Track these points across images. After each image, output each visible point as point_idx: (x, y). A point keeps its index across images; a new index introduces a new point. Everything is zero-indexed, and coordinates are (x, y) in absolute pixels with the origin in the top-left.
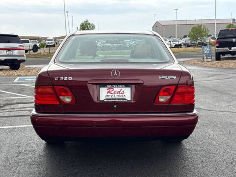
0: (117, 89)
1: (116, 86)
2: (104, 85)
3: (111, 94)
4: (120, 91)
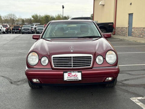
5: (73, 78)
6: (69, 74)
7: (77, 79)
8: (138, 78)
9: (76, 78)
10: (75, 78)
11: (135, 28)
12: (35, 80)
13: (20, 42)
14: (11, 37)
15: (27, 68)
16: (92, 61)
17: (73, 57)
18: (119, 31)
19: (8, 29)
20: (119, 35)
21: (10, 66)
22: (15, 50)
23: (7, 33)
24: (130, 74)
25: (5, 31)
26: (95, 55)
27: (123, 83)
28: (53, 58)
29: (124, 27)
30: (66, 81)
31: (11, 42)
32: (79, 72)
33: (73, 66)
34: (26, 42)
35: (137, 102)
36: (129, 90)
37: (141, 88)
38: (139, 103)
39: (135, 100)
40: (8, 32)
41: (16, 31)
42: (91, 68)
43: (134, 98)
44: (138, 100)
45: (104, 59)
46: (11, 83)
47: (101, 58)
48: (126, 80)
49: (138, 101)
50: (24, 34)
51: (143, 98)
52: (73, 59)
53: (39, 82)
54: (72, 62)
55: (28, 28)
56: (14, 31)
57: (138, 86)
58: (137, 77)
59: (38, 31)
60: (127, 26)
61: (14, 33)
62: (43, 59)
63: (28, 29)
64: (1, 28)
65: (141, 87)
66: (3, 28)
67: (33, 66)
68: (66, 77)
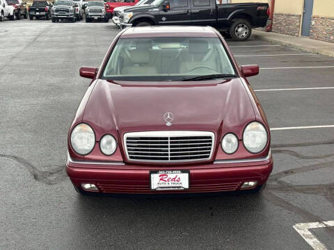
5: (170, 185)
6: (163, 175)
7: (178, 187)
8: (313, 168)
9: (178, 185)
10: (174, 185)
11: (318, 17)
12: (87, 186)
13: (49, 50)
14: (27, 33)
15: (70, 159)
16: (212, 147)
17: (171, 138)
18: (280, 23)
19: (19, 10)
20: (281, 31)
21: (29, 127)
22: (38, 75)
23: (18, 18)
24: (297, 155)
25: (12, 14)
26: (221, 133)
27: (280, 182)
28: (128, 138)
29: (292, 13)
30: (155, 191)
31: (29, 51)
32: (183, 172)
33: (171, 159)
34: (63, 50)
35: (308, 237)
36: (292, 202)
37: (319, 197)
38: (311, 238)
39: (303, 229)
40: (19, 15)
41: (38, 13)
42: (211, 163)
43: (302, 224)
44: (310, 230)
45: (240, 141)
46: (36, 177)
47: (234, 139)
48: (286, 173)
49: (310, 233)
50: (58, 22)
51: (321, 226)
52: (171, 143)
53: (97, 189)
54: (169, 149)
55: (67, 7)
56: (33, 13)
57: (314, 189)
58: (312, 164)
59: (90, 14)
60: (300, 11)
61: (34, 18)
62: (104, 141)
63: (68, 11)
64: (4, 6)
65: (320, 192)
66: (7, 6)
67: (84, 155)
68: (156, 182)
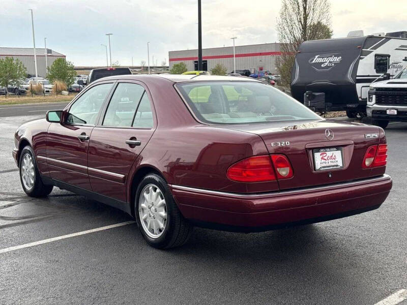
0: (329, 154)
1: (329, 150)
2: (318, 149)
3: (325, 161)
4: (332, 156)
